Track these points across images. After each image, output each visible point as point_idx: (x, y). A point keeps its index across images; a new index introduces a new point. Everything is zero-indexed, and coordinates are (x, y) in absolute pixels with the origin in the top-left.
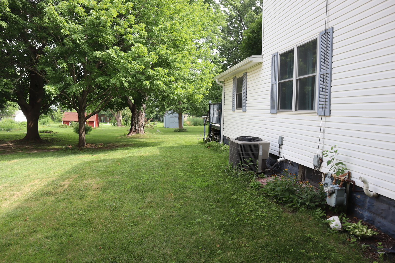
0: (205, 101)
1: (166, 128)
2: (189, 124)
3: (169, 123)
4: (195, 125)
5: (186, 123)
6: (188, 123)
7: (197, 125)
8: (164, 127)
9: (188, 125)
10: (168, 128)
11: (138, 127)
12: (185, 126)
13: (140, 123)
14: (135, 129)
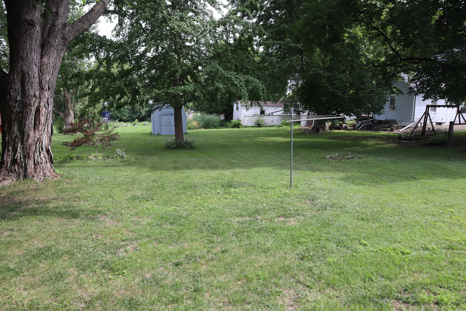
0: (236, 78)
1: (154, 135)
2: (196, 126)
3: (161, 126)
4: (205, 128)
5: (192, 125)
6: (195, 123)
7: (210, 128)
8: (151, 134)
9: (194, 127)
10: (158, 134)
11: (24, 157)
12: (189, 129)
13: (30, 141)
14: (14, 161)
